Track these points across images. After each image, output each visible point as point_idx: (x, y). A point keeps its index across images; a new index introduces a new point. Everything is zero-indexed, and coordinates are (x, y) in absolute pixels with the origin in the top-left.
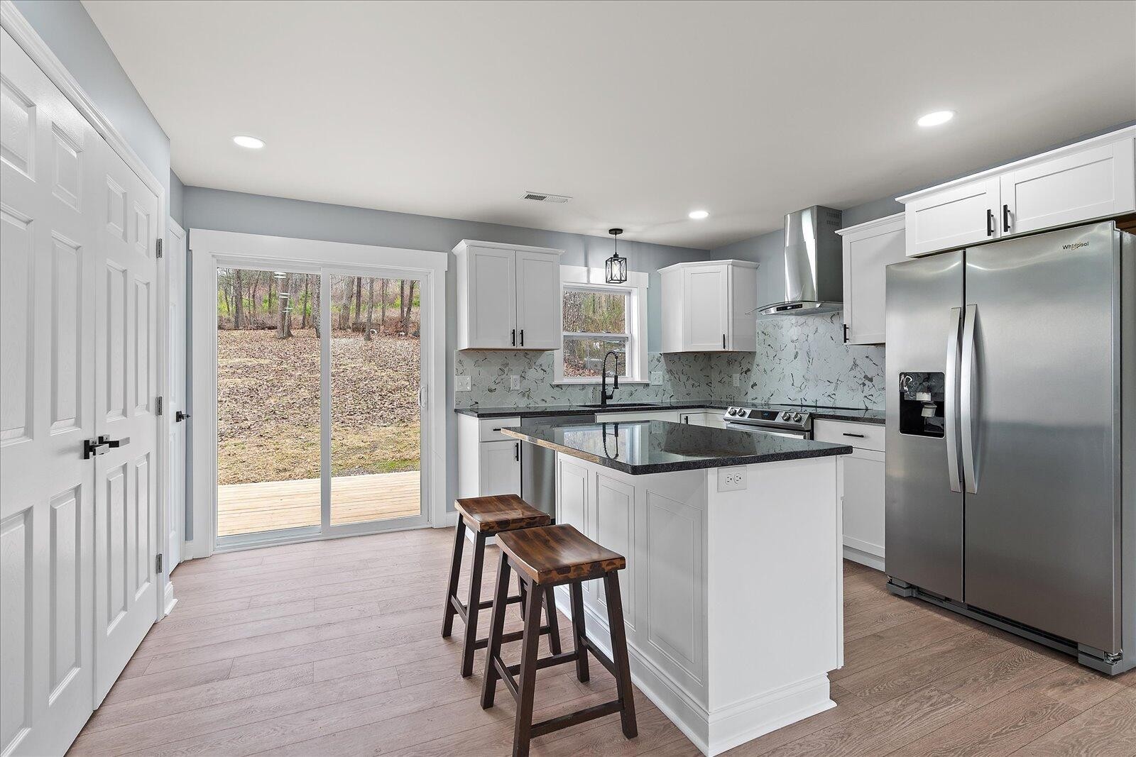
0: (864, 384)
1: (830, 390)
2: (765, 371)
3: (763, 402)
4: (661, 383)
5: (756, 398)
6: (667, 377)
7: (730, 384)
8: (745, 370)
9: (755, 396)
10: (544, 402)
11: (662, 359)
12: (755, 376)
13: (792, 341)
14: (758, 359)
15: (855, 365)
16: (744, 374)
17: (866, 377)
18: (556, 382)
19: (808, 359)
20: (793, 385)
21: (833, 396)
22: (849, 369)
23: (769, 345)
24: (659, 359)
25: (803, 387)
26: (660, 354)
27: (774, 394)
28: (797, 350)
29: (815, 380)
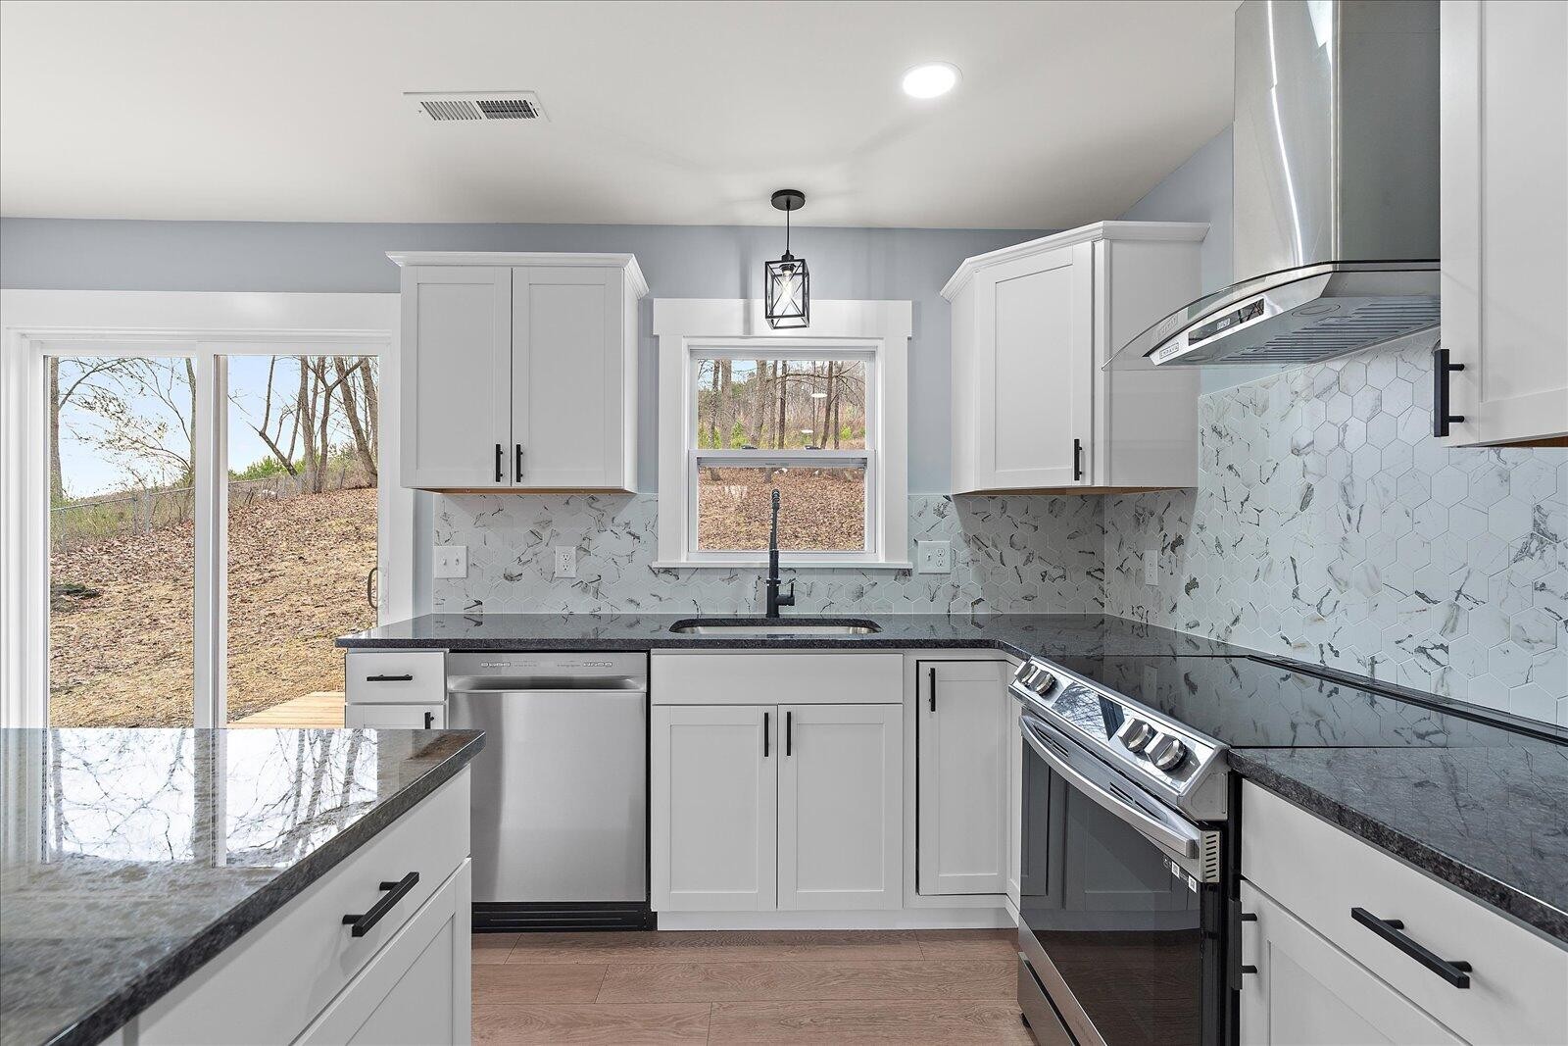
2: (1218, 545)
3: (1214, 638)
5: (1197, 624)
6: (965, 553)
7: (1139, 578)
8: (1171, 539)
9: (1192, 618)
10: (633, 606)
11: (951, 510)
12: (1195, 560)
13: (1296, 451)
14: (1202, 510)
15: (1542, 534)
16: (1168, 551)
18: (663, 562)
19: (1343, 509)
20: (1295, 595)
21: (1435, 654)
22: (1514, 553)
23: (1230, 467)
24: (941, 509)
25: (1327, 607)
26: (947, 497)
27: (1241, 618)
28: (1310, 479)
29: (1372, 587)
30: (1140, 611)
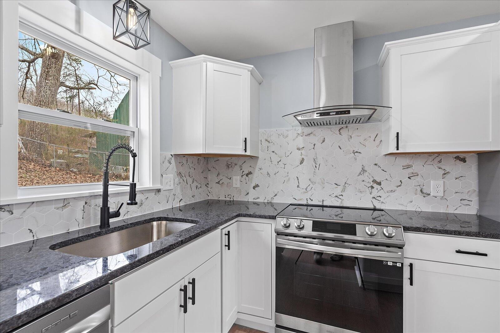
0: (372, 187)
1: (338, 191)
2: (268, 174)
3: (266, 201)
4: (172, 187)
5: (258, 198)
6: (177, 180)
7: (229, 185)
8: (246, 172)
9: (256, 196)
11: (173, 161)
12: (256, 178)
13: (299, 149)
14: (260, 163)
15: (364, 170)
16: (245, 176)
17: (374, 181)
19: (314, 165)
20: (298, 186)
21: (340, 197)
22: (358, 174)
23: (273, 152)
24: (170, 160)
25: (309, 188)
26: (172, 155)
27: (278, 194)
28: (303, 157)
29: (323, 183)
30: (230, 196)
